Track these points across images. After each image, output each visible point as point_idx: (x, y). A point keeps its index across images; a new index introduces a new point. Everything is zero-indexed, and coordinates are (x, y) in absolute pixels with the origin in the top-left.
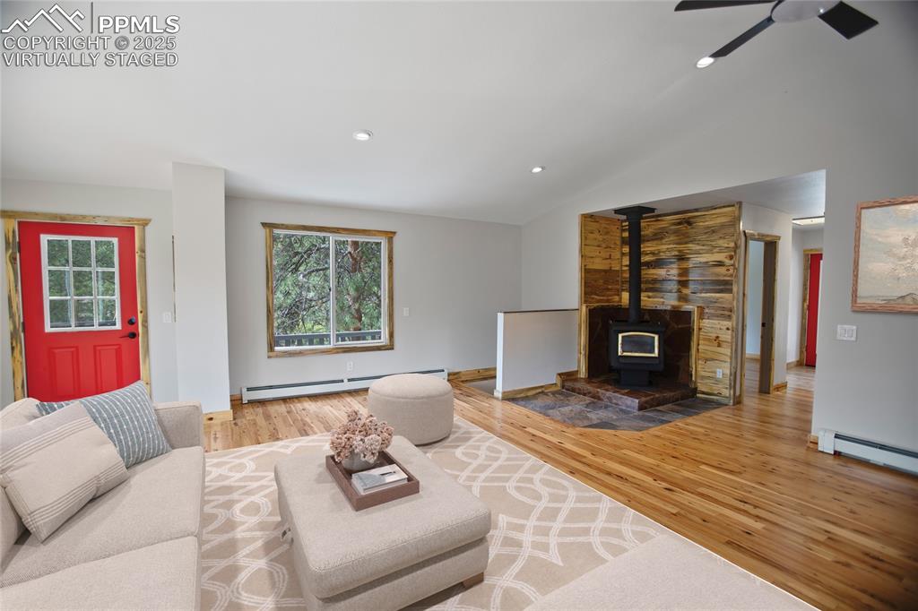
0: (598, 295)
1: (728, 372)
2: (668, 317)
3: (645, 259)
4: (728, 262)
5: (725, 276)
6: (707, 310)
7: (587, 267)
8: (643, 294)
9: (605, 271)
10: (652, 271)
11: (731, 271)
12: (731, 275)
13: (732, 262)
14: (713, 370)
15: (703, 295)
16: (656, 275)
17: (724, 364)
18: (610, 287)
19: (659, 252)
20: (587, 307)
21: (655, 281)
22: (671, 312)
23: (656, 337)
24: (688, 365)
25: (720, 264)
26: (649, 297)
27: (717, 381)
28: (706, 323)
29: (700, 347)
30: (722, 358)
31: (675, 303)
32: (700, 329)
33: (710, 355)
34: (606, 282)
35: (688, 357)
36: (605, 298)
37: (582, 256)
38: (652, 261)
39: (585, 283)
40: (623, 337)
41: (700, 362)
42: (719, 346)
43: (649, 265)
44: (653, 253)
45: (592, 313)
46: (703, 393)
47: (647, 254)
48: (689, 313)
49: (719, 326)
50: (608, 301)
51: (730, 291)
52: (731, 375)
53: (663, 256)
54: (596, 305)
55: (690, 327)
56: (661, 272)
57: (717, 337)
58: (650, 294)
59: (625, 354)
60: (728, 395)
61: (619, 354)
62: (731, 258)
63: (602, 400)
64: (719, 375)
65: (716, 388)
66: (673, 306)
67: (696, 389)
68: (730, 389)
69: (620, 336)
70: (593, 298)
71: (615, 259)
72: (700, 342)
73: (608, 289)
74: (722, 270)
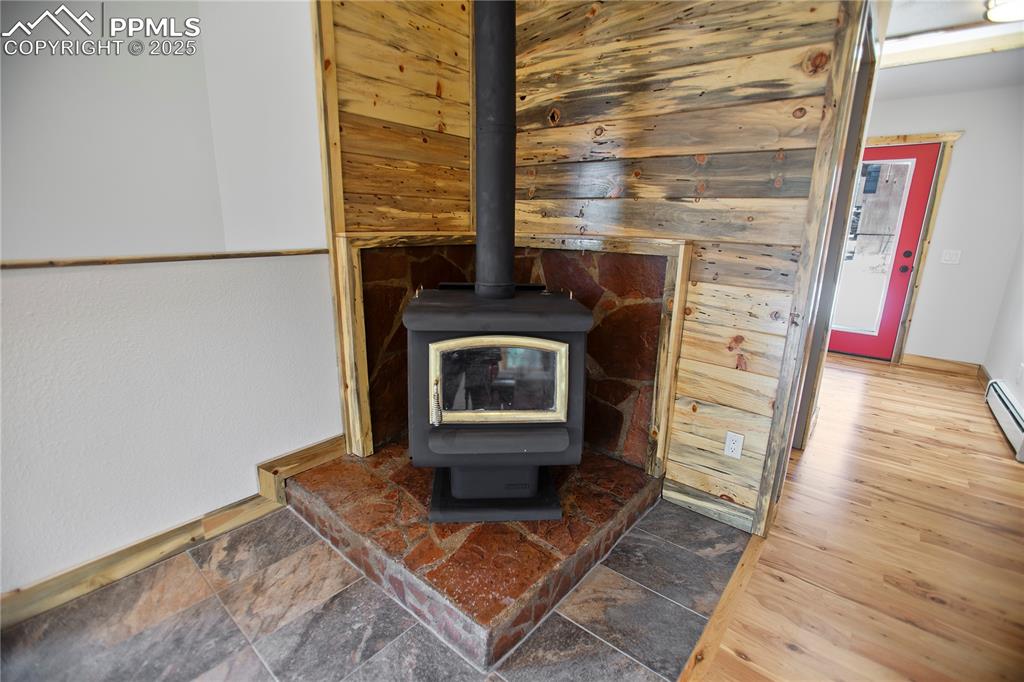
0: (395, 204)
1: (761, 445)
2: (594, 273)
3: (529, 100)
4: (802, 82)
5: (787, 134)
6: (710, 255)
7: (351, 109)
8: (519, 205)
9: (424, 135)
10: (554, 135)
11: (813, 115)
12: (811, 132)
13: (820, 80)
14: (719, 432)
15: (704, 204)
16: (564, 145)
17: (748, 420)
18: (440, 184)
19: (576, 72)
20: (351, 242)
21: (563, 165)
22: (605, 256)
23: (561, 350)
24: (647, 413)
25: (774, 92)
26: (545, 214)
27: (724, 466)
28: (707, 294)
29: (683, 364)
30: (749, 402)
31: (616, 231)
32: (686, 311)
33: (707, 390)
34: (426, 168)
35: (651, 390)
36: (427, 216)
37: (326, 64)
38: (555, 104)
39: (346, 163)
40: (446, 357)
41: (678, 406)
42: (741, 365)
43: (546, 116)
44: (557, 78)
45: (373, 264)
46: (682, 489)
47: (542, 83)
48: (660, 262)
49: (746, 306)
50: (436, 225)
51: (802, 190)
52: (769, 453)
53: (586, 83)
54: (385, 236)
55: (659, 306)
56: (580, 136)
57: (739, 339)
58: (549, 204)
59: (451, 417)
60: (752, 505)
61: (434, 419)
62: (817, 63)
63: (378, 581)
64: (733, 448)
65: (718, 483)
66: (611, 241)
67: (663, 477)
68: (762, 493)
69: (435, 350)
70: (384, 216)
71: (454, 104)
72: (685, 349)
73: (434, 191)
74: (777, 114)
